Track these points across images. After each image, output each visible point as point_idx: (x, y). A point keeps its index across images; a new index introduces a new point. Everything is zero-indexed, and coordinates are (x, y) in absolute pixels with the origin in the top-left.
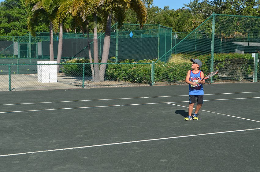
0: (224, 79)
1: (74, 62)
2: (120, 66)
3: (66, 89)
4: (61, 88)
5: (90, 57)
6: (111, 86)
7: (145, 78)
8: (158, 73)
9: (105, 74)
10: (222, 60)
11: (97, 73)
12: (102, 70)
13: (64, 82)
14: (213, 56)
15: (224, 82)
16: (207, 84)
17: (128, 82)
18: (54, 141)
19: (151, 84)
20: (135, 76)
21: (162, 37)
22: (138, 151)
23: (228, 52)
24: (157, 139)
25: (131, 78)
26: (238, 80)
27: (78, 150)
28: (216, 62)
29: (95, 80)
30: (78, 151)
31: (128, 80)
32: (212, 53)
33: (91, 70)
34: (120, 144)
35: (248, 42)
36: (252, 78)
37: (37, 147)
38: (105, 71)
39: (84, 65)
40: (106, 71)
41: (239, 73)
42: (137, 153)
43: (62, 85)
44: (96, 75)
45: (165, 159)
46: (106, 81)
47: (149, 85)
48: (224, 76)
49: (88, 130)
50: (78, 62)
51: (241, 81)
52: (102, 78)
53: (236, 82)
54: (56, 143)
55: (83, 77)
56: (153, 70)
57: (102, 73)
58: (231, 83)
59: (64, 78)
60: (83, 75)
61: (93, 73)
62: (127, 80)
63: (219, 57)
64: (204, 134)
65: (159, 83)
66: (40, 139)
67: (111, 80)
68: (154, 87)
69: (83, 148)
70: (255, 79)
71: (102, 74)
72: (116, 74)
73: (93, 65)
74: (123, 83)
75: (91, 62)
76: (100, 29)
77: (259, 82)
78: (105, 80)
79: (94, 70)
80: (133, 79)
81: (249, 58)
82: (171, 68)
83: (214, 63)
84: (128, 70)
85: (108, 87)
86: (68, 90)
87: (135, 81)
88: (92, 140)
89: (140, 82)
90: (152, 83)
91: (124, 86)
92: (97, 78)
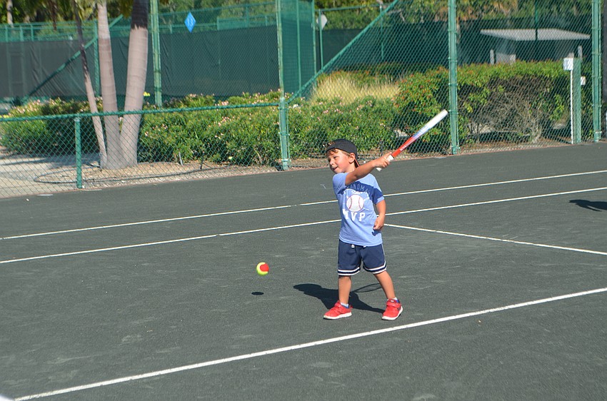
0: (485, 138)
1: (35, 114)
2: (181, 116)
3: (27, 196)
4: (12, 195)
5: (90, 93)
6: (161, 180)
7: (260, 148)
8: (295, 133)
9: (138, 144)
10: (480, 85)
11: (114, 143)
12: (127, 131)
13: (15, 176)
14: (455, 74)
15: (488, 149)
16: (442, 157)
17: (208, 164)
18: (61, 360)
19: (279, 167)
20: (229, 145)
21: (289, 24)
22: (332, 374)
23: (479, 59)
24: (372, 333)
25: (216, 150)
26: (526, 140)
27: (148, 383)
28: (464, 90)
29: (110, 164)
30: (148, 386)
31: (208, 157)
32: (453, 66)
33: (94, 133)
34: (270, 355)
35: (536, 27)
36: (566, 132)
37: (12, 382)
38: (136, 135)
39: (77, 120)
40: (140, 134)
41: (529, 118)
42: (333, 379)
43: (9, 184)
44: (112, 147)
45: (428, 392)
46: (142, 165)
47: (273, 170)
48: (486, 130)
49: (150, 319)
50: (46, 111)
51: (536, 142)
52: (131, 156)
53: (522, 147)
54: (67, 368)
55: (78, 156)
56: (284, 124)
57: (129, 143)
58: (508, 148)
59: (7, 161)
60: (78, 149)
61: (102, 143)
62: (205, 157)
63: (469, 75)
64: (506, 308)
65: (299, 161)
66: (12, 358)
67: (157, 161)
68: (290, 173)
69: (160, 375)
70: (575, 135)
71: (128, 145)
72: (170, 140)
73: (101, 116)
74: (192, 169)
75: (94, 109)
76: (85, 8)
77: (587, 144)
78: (140, 161)
79: (104, 132)
80: (223, 155)
81: (554, 75)
82: (334, 116)
83: (459, 93)
84: (204, 127)
85: (153, 181)
86: (36, 198)
87: (229, 161)
88: (178, 348)
89: (246, 161)
90: (285, 164)
91: (199, 176)
92: (115, 157)
